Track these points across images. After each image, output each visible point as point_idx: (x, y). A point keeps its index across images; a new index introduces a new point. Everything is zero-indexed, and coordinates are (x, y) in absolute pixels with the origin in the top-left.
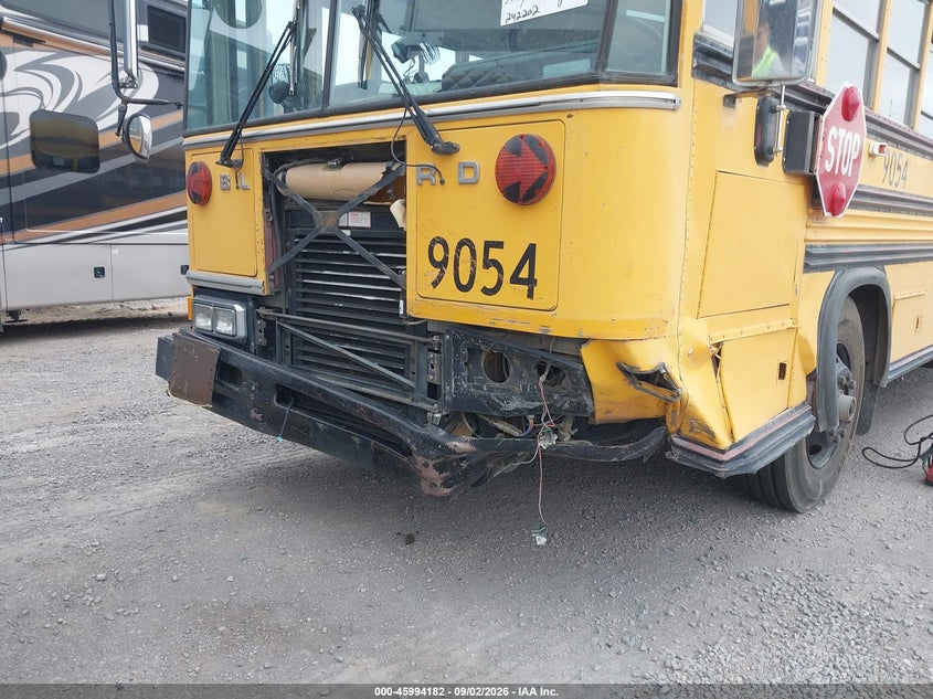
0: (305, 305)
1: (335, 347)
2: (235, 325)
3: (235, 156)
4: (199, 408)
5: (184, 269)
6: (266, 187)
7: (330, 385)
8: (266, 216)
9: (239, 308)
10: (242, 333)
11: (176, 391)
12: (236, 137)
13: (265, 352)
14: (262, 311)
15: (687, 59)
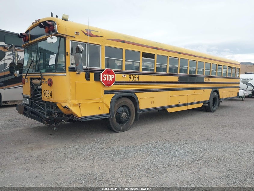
0: (36, 99)
1: (38, 105)
2: (27, 102)
3: (26, 78)
4: (22, 115)
5: (22, 93)
6: (30, 82)
7: (37, 111)
8: (30, 86)
9: (28, 100)
10: (28, 103)
11: (18, 112)
12: (26, 75)
13: (31, 106)
14: (30, 100)
15: (67, 69)
